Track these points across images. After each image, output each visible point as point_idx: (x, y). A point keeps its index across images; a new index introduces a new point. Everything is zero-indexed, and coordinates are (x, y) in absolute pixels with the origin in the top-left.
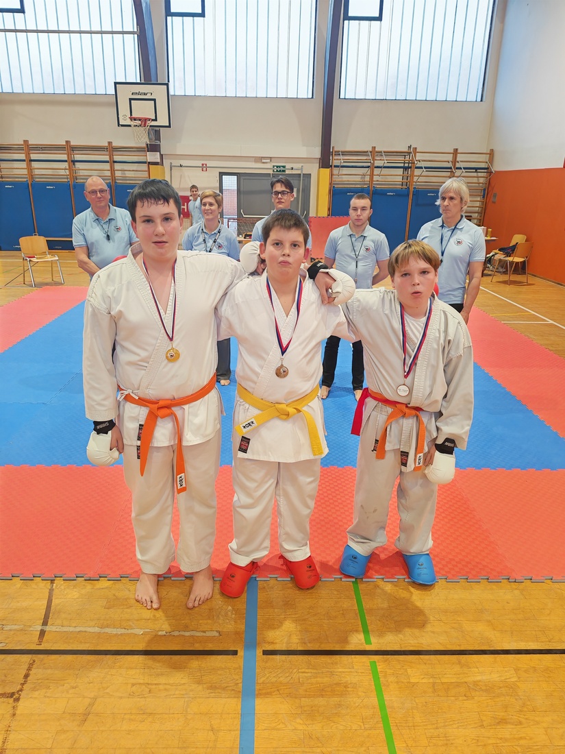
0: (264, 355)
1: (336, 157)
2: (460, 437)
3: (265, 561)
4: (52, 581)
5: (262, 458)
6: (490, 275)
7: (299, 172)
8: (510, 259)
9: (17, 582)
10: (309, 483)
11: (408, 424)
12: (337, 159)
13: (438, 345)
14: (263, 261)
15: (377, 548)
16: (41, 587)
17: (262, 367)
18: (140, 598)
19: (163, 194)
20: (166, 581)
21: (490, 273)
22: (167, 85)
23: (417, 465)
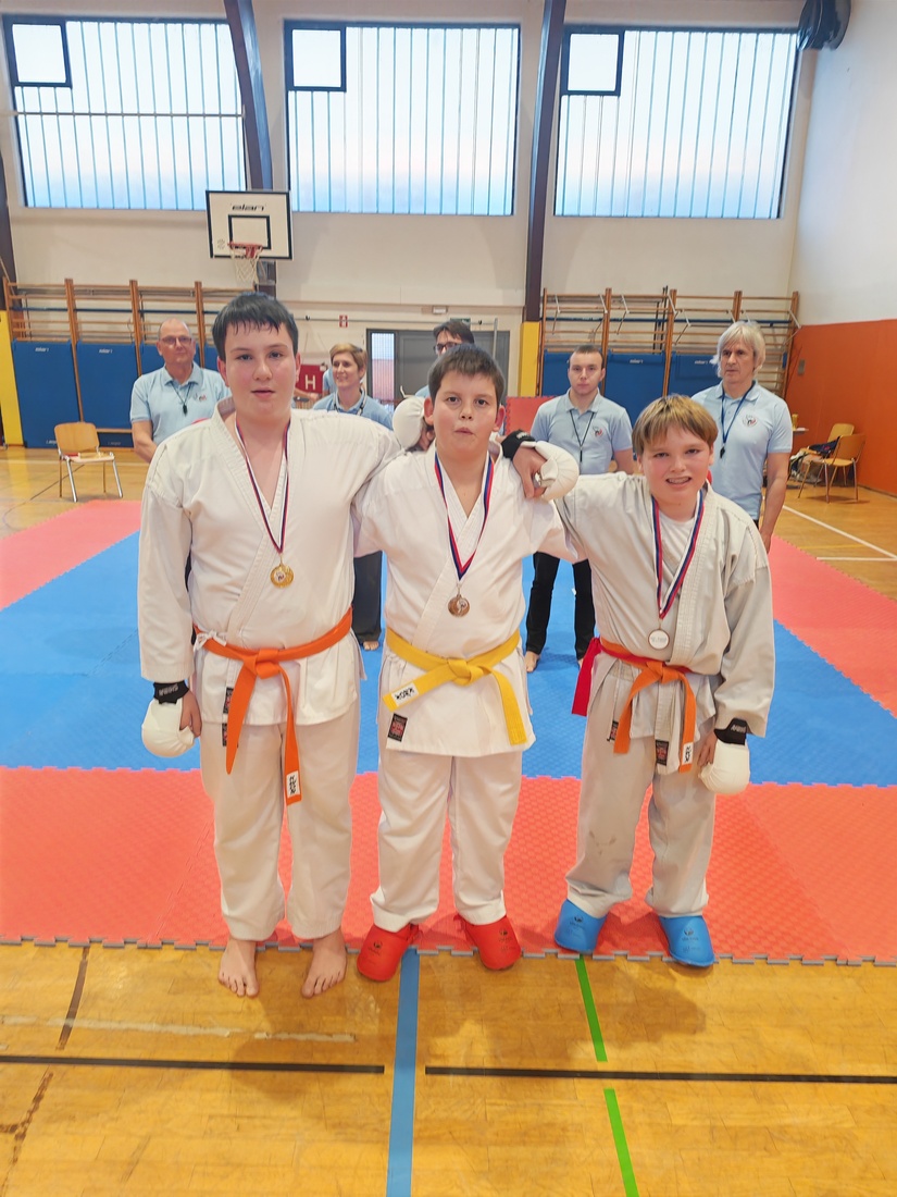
0: (430, 580)
1: (549, 305)
2: (756, 716)
3: (430, 925)
4: (86, 949)
5: (426, 750)
6: (796, 488)
7: (491, 328)
8: (829, 461)
9: (30, 950)
10: (503, 793)
11: (667, 694)
12: (551, 308)
13: (715, 565)
14: (429, 428)
15: (616, 905)
16: (68, 958)
17: (426, 599)
18: (226, 978)
19: (269, 313)
20: (268, 952)
21: (796, 484)
22: (288, 195)
23: (683, 763)
